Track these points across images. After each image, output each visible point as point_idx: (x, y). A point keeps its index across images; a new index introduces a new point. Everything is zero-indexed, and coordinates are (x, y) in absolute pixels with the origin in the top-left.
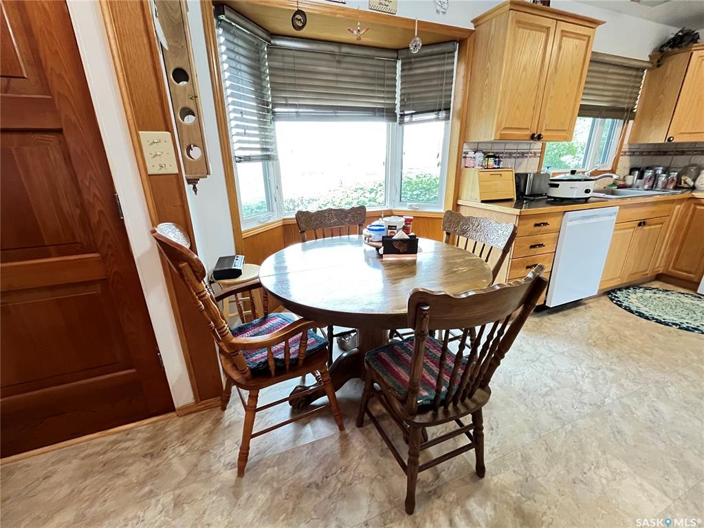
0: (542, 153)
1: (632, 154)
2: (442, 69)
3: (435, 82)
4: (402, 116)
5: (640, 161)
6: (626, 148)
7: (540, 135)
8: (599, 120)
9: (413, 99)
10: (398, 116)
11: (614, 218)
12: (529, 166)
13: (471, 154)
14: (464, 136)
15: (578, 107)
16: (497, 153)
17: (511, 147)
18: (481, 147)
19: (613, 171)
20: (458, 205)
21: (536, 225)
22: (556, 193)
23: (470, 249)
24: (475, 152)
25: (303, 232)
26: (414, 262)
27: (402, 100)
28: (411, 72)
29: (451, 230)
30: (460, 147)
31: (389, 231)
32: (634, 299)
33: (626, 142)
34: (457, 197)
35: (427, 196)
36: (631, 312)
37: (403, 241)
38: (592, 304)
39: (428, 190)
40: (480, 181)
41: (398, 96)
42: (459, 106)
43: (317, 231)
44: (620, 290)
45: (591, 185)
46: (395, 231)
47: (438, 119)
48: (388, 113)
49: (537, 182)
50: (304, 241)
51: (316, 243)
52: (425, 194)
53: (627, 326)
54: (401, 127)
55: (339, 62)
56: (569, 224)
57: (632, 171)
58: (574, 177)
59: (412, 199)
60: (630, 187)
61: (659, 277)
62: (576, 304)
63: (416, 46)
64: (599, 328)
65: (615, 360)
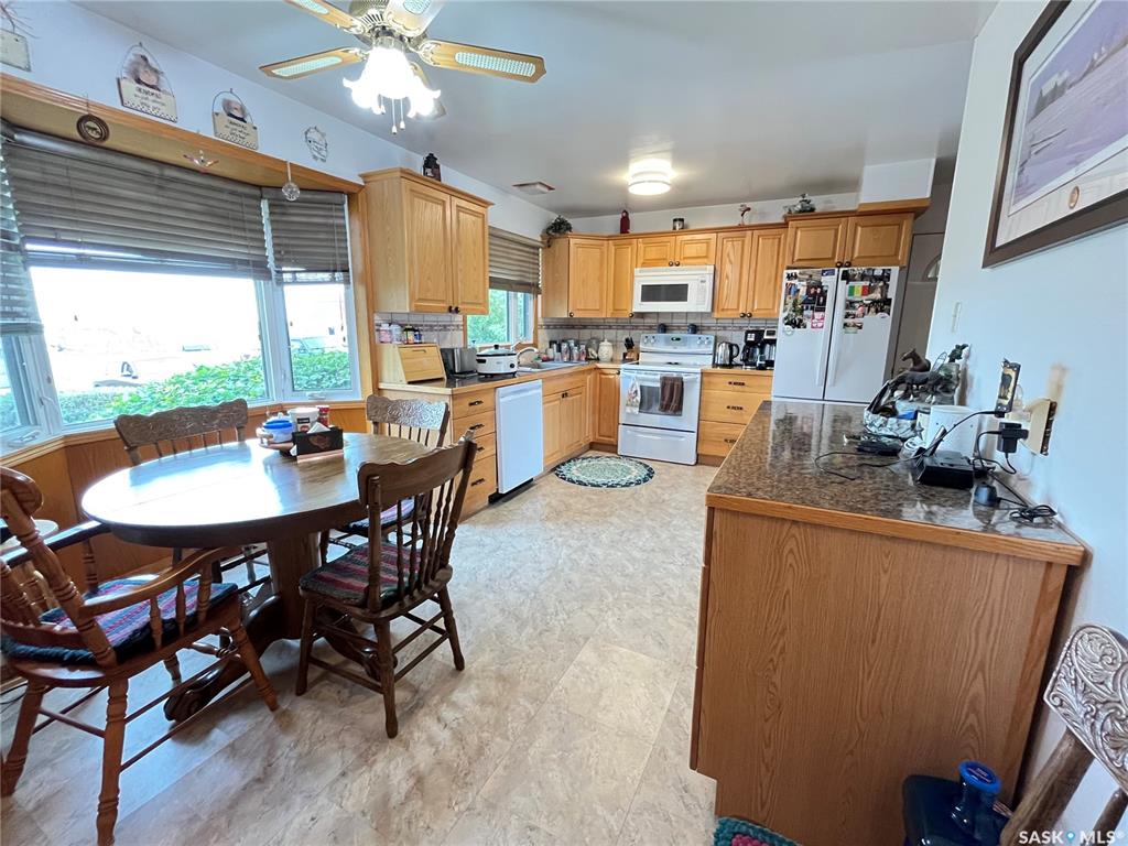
0: (465, 325)
1: (548, 327)
2: (331, 221)
3: (322, 236)
4: (280, 273)
5: (557, 334)
6: (541, 321)
7: (457, 308)
8: (512, 293)
9: (294, 253)
10: (274, 273)
11: (540, 391)
12: (454, 341)
13: (385, 327)
14: (372, 304)
15: (487, 281)
16: (416, 325)
17: (430, 319)
18: (396, 318)
19: (535, 345)
20: (379, 389)
21: (471, 404)
22: (484, 369)
23: (405, 435)
24: (390, 324)
25: (131, 449)
26: (341, 459)
27: (276, 252)
28: (285, 219)
29: (378, 419)
30: (370, 320)
31: (300, 425)
32: (574, 471)
33: (540, 315)
34: (376, 379)
35: (334, 381)
36: (573, 482)
37: (322, 434)
38: (542, 482)
39: (334, 372)
40: (402, 359)
41: (269, 244)
42: (360, 268)
43: (160, 444)
44: (563, 464)
45: (514, 359)
46: (308, 424)
47: (333, 281)
48: (258, 269)
49: (466, 358)
50: (135, 462)
51: (161, 464)
52: (330, 378)
53: (571, 495)
54: (279, 288)
55: (160, 187)
56: (501, 400)
57: (551, 343)
58: (500, 351)
59: (309, 386)
60: (553, 360)
61: (592, 446)
62: (527, 485)
63: (291, 192)
64: (548, 504)
65: (564, 527)
